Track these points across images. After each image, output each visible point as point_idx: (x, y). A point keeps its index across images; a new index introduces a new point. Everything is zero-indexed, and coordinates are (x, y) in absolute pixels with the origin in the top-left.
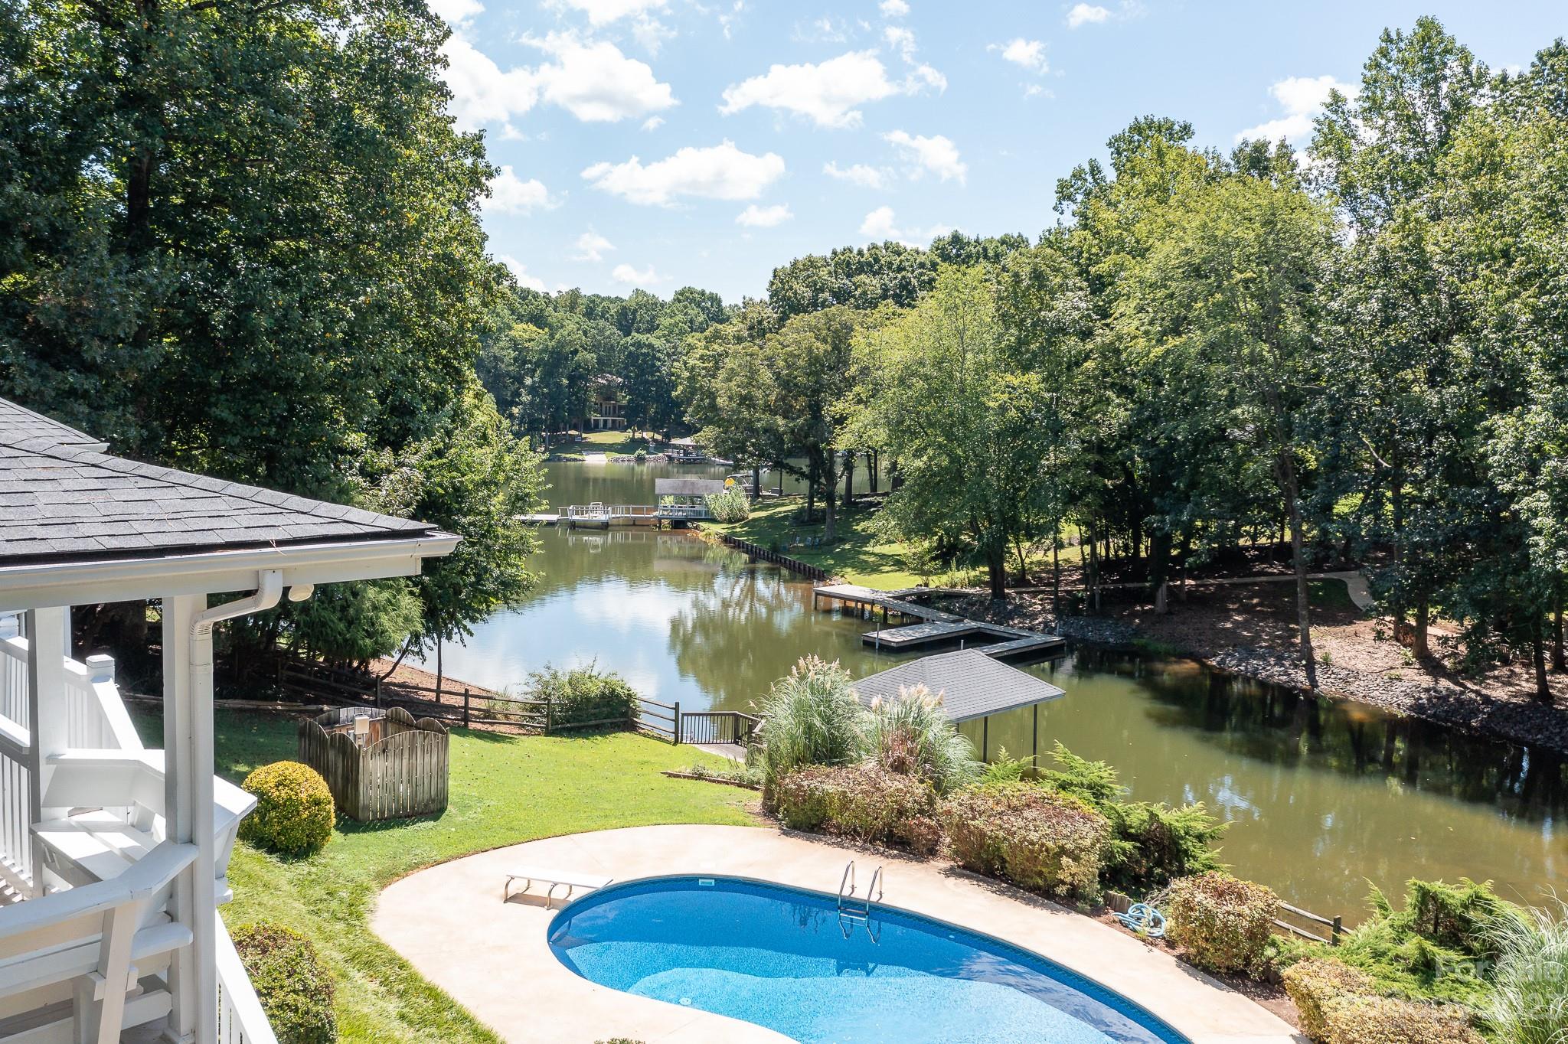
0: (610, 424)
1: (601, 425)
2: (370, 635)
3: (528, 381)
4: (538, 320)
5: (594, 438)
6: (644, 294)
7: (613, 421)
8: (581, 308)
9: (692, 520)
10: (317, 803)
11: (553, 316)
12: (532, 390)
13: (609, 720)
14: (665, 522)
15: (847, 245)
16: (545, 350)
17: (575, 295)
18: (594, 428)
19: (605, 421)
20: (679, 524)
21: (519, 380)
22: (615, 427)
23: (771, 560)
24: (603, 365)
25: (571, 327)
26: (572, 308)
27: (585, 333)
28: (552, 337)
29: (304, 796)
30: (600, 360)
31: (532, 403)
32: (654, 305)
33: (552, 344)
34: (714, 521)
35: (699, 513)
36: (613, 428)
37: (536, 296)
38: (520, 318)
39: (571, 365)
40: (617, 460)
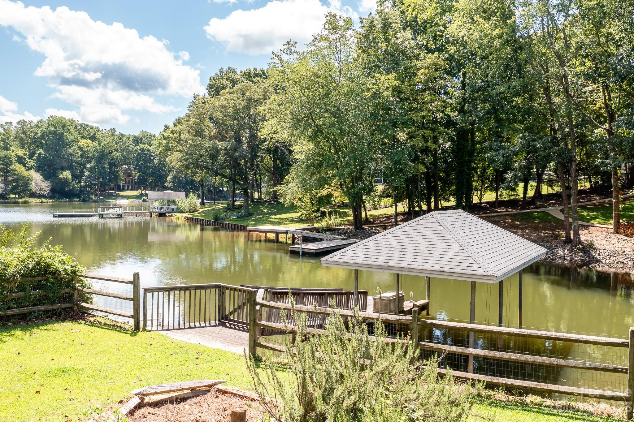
3: (88, 166)
4: (92, 138)
5: (122, 193)
6: (146, 132)
7: (132, 186)
9: (169, 213)
12: (90, 170)
13: (42, 308)
16: (96, 151)
18: (123, 190)
19: (128, 187)
20: (162, 215)
21: (83, 165)
23: (214, 225)
27: (116, 144)
28: (99, 145)
30: (124, 157)
31: (90, 176)
32: (150, 136)
33: (98, 148)
34: (181, 212)
35: (173, 209)
36: (132, 189)
37: (91, 127)
38: (83, 137)
39: (109, 158)
40: (133, 202)
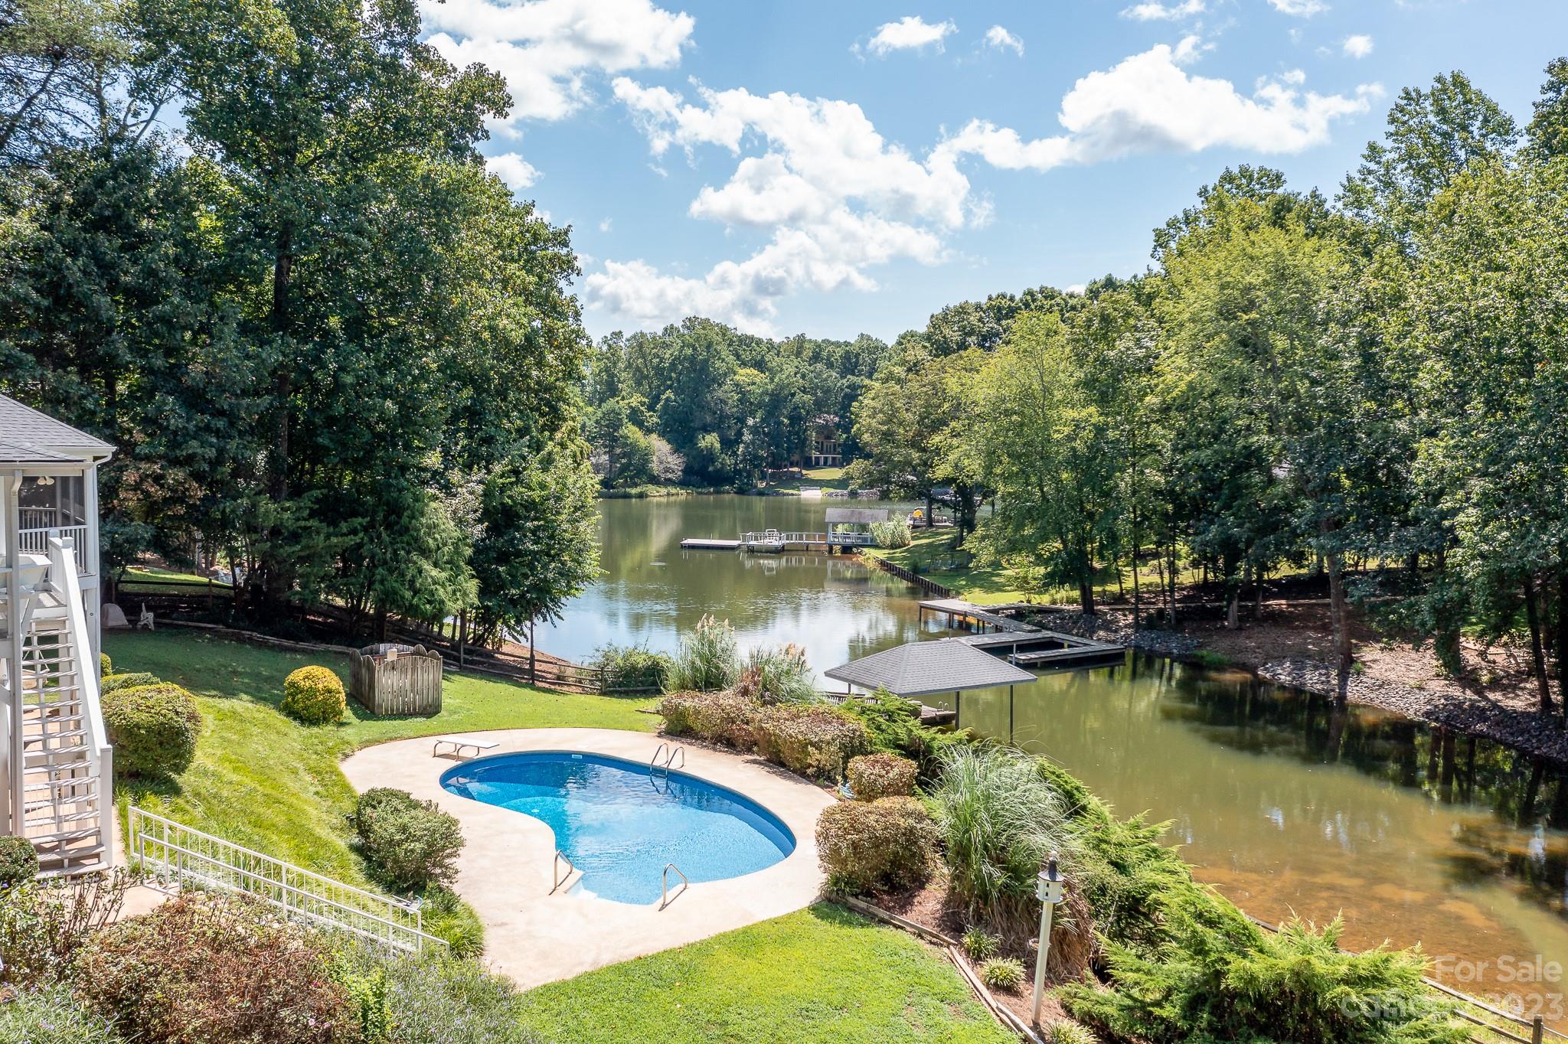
0: (830, 462)
1: (822, 462)
2: (429, 602)
3: (750, 422)
4: (760, 365)
5: (814, 474)
6: (869, 338)
7: (833, 459)
8: (807, 353)
9: (858, 546)
10: (330, 691)
11: (773, 361)
12: (755, 430)
14: (837, 548)
15: (1000, 291)
16: (765, 393)
17: (801, 340)
18: (816, 465)
19: (826, 459)
20: (847, 550)
21: (742, 420)
22: (834, 464)
23: (912, 581)
24: (820, 406)
25: (789, 370)
26: (798, 354)
27: (803, 377)
28: (772, 380)
29: (320, 686)
30: (817, 403)
31: (753, 442)
32: (875, 349)
33: (770, 387)
34: (877, 547)
35: (865, 540)
36: (834, 465)
37: (759, 342)
38: (744, 364)
39: (790, 406)
40: (830, 495)
